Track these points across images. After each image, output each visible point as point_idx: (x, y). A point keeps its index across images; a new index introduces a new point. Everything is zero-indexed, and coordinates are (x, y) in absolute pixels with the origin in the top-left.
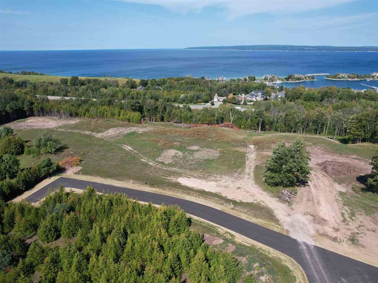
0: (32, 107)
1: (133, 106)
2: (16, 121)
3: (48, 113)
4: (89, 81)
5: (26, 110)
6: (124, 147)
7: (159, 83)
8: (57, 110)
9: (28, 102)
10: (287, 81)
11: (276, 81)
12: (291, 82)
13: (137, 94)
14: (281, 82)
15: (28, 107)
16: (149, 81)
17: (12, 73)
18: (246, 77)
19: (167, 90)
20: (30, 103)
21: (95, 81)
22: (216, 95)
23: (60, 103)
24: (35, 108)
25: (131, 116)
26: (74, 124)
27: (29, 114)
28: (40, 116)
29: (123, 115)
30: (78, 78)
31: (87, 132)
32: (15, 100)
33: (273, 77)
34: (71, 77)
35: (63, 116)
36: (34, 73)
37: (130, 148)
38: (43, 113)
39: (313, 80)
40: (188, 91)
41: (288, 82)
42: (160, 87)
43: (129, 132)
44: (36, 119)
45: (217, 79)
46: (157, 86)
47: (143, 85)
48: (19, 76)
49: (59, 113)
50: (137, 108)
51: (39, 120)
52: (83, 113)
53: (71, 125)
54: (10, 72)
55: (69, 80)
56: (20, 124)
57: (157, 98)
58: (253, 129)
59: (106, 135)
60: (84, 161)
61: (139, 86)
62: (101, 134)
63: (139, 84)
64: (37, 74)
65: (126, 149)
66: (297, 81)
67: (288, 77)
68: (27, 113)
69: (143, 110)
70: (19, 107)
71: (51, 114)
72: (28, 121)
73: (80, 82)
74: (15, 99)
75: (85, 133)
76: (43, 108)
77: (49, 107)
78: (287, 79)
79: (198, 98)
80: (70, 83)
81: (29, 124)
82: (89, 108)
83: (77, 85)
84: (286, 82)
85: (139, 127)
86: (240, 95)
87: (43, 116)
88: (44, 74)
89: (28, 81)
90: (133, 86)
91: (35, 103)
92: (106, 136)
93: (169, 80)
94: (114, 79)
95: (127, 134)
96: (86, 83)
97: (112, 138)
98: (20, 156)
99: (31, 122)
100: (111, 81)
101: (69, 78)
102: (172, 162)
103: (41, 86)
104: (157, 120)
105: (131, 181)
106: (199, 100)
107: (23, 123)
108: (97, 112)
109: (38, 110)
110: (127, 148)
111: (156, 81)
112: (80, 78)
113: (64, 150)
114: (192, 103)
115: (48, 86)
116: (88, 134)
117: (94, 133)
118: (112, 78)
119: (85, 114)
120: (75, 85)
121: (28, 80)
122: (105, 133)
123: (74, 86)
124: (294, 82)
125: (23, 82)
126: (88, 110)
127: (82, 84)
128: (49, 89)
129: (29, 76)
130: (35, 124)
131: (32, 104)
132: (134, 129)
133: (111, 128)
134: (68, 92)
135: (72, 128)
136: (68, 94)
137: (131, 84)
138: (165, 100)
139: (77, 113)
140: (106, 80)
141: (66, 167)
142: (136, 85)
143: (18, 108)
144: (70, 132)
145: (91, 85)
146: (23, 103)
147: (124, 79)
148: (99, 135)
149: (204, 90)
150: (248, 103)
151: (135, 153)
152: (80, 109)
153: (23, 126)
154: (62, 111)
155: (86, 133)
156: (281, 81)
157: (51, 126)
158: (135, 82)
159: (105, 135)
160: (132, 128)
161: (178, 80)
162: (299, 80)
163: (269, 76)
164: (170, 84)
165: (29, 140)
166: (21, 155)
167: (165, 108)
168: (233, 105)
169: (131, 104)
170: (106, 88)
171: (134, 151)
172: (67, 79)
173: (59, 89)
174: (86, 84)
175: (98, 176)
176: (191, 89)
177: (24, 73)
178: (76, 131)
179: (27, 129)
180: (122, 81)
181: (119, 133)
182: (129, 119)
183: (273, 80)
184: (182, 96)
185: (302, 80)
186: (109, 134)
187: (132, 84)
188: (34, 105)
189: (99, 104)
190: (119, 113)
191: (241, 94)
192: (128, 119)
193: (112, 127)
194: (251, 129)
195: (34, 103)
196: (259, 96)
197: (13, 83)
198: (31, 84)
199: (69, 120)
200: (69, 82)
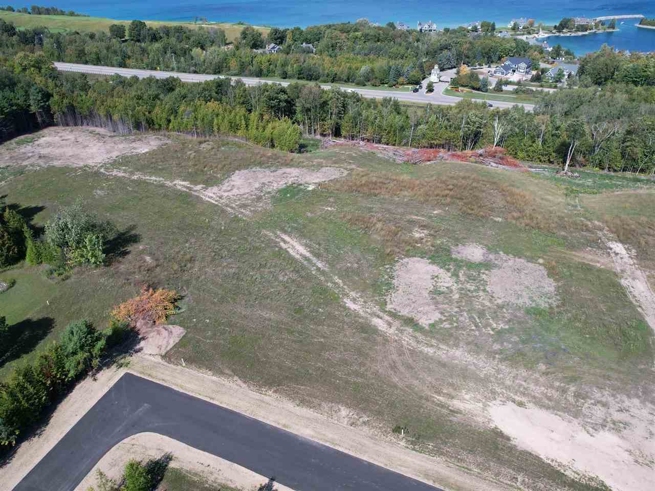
0: (47, 103)
1: (271, 99)
2: (13, 141)
3: (86, 118)
4: (167, 31)
5: (34, 111)
6: (285, 242)
7: (309, 36)
8: (105, 113)
9: (38, 93)
10: (560, 32)
11: (537, 33)
12: (568, 35)
13: (268, 64)
14: (546, 35)
15: (38, 105)
16: (288, 31)
17: (14, 11)
18: (477, 24)
19: (327, 52)
20: (43, 94)
21: (179, 30)
22: (436, 67)
23: (113, 90)
24: (54, 108)
25: (276, 132)
26: (147, 152)
27: (44, 121)
28: (68, 125)
29: (257, 129)
30: (145, 25)
31: (181, 184)
32: (7, 88)
33: (532, 24)
34: (131, 21)
35: (120, 127)
36: (57, 10)
37: (302, 250)
38: (75, 118)
39: (611, 30)
40: (371, 56)
41: (562, 35)
42: (310, 45)
43: (282, 184)
44: (60, 135)
45: (418, 29)
46: (304, 44)
47: (276, 40)
48: (27, 16)
49: (111, 119)
50: (283, 104)
51: (66, 140)
52: (163, 120)
53: (138, 157)
54: (10, 7)
55: (127, 28)
56: (23, 149)
57: (310, 73)
58: (545, 161)
59: (230, 194)
60: (186, 299)
61: (270, 43)
62: (215, 189)
63: (267, 37)
64: (62, 13)
65: (291, 251)
66: (580, 34)
67: (561, 24)
68: (39, 120)
69: (294, 107)
70: (17, 105)
71: (93, 121)
72: (42, 141)
73: (151, 32)
74: (8, 86)
75: (175, 185)
76: (72, 106)
77: (88, 104)
78: (559, 29)
79: (399, 74)
80: (130, 36)
81: (44, 152)
82: (177, 105)
83: (144, 40)
84: (557, 34)
85: (303, 167)
86: (478, 67)
87: (76, 125)
88: (76, 14)
89: (46, 30)
90: (257, 43)
91: (55, 94)
92: (229, 198)
93: (328, 31)
94: (216, 27)
95: (279, 191)
96: (161, 35)
97: (244, 206)
98: (15, 266)
99: (49, 145)
100: (210, 31)
101: (127, 23)
102: (441, 321)
103: (71, 42)
104: (324, 133)
105: (344, 411)
106: (401, 80)
107: (29, 148)
108: (196, 118)
109: (64, 113)
110: (293, 247)
111: (302, 32)
112: (148, 23)
113: (129, 248)
114: (386, 85)
115: (84, 42)
116: (185, 189)
117: (199, 187)
118: (211, 24)
119: (169, 121)
120: (139, 41)
121: (45, 28)
122: (224, 188)
123: (138, 44)
124: (573, 34)
125: (34, 31)
126: (174, 112)
127: (155, 38)
128: (87, 49)
129: (47, 16)
130: (57, 152)
131: (47, 96)
132: (292, 175)
133: (237, 172)
134: (126, 57)
135: (142, 169)
136: (128, 61)
137: (252, 39)
138: (327, 76)
139: (151, 121)
140: (201, 28)
141: (138, 325)
142: (262, 42)
143: (14, 108)
144: (139, 183)
145: (173, 40)
146: (27, 94)
147: (234, 26)
148: (210, 195)
149: (406, 55)
150: (504, 88)
151: (318, 269)
152: (157, 110)
153: (29, 158)
154: (116, 117)
155: (179, 187)
156: (546, 33)
157: (93, 158)
158: (260, 34)
159: (226, 194)
160: (288, 170)
161: (345, 30)
162: (582, 31)
163: (523, 23)
164: (331, 38)
165: (40, 205)
166: (18, 265)
167: (344, 106)
168: (474, 91)
169: (266, 93)
170: (203, 48)
171: (314, 260)
172: (122, 26)
173: (108, 48)
174: (161, 38)
175: (236, 378)
176: (378, 52)
177: (38, 11)
178: (153, 178)
179: (38, 168)
180: (233, 30)
181: (260, 189)
182: (272, 140)
183: (531, 32)
184: (364, 69)
185: (589, 31)
186: (235, 191)
187: (254, 39)
188: (51, 98)
189: (198, 96)
190: (247, 120)
191: (480, 65)
192: (270, 140)
193: (239, 168)
194: (540, 161)
195: (53, 96)
196: (521, 70)
197: (14, 34)
198: (52, 36)
199: (134, 141)
200: (127, 33)
